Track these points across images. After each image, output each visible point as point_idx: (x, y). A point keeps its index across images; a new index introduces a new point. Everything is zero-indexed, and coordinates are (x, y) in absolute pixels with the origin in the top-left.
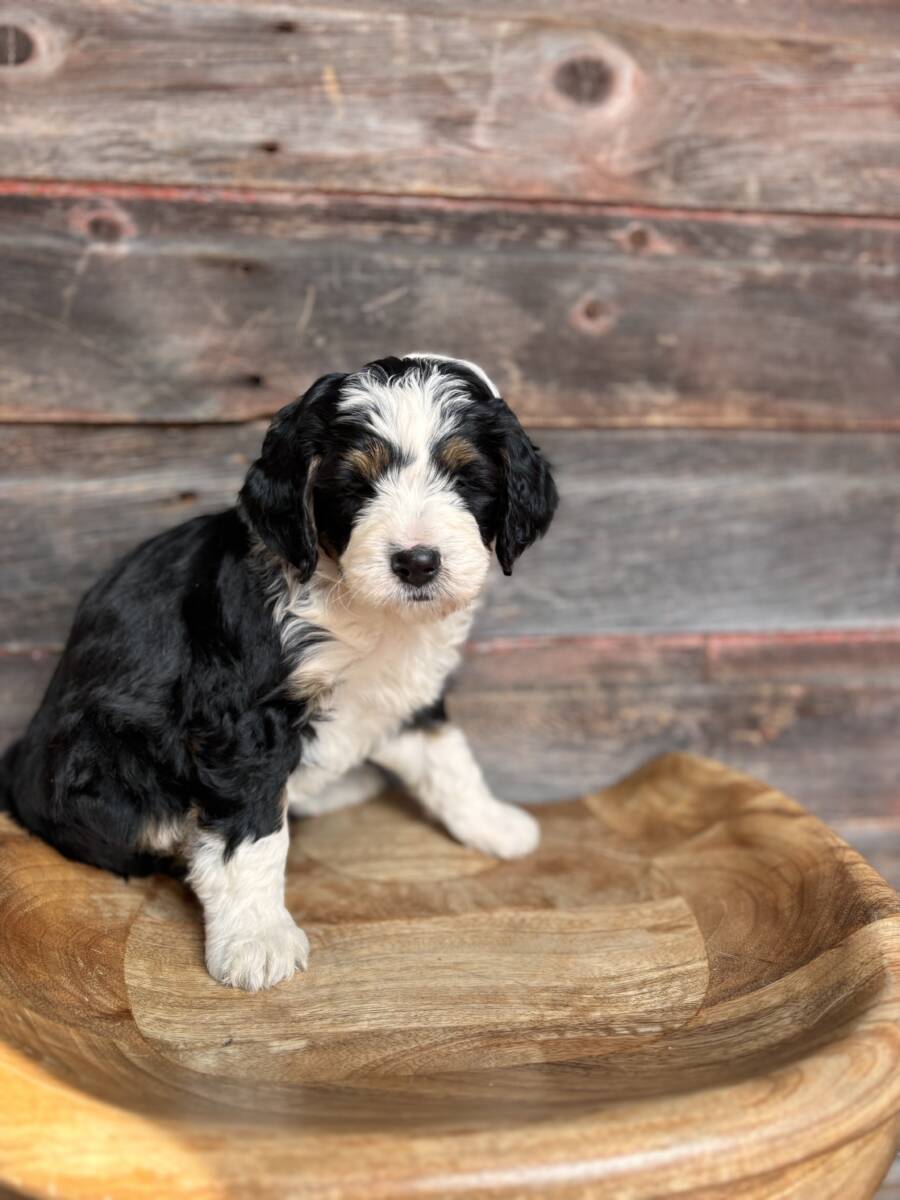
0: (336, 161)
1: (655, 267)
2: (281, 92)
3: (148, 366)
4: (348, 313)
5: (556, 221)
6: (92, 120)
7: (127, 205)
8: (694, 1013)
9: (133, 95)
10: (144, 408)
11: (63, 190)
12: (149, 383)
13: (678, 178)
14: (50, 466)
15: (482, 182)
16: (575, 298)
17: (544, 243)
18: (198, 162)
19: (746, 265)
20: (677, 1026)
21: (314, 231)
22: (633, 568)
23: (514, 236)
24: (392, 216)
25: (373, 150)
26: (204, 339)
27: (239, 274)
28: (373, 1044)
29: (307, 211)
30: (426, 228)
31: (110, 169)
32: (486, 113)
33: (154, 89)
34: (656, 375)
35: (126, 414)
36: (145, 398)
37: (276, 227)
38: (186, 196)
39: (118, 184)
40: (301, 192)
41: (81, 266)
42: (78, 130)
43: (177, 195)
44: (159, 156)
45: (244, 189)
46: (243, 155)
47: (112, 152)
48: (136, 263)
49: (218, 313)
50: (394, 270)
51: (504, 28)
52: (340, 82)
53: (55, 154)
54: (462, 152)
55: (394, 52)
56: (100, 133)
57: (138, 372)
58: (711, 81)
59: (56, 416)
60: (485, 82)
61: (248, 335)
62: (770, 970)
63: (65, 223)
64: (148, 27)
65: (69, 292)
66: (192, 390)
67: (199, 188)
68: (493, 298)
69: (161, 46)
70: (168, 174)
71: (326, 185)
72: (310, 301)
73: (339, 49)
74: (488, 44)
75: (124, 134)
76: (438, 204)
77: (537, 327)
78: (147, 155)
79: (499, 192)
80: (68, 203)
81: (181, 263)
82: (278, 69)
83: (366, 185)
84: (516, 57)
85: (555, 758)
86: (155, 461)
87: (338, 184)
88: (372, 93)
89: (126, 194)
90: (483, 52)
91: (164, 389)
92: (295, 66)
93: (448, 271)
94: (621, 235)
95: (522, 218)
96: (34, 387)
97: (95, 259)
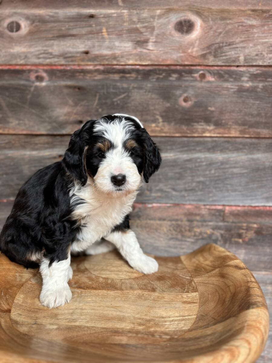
0: (106, 55)
1: (208, 85)
2: (90, 36)
3: (50, 118)
4: (109, 101)
5: (175, 71)
6: (36, 47)
7: (46, 71)
8: (183, 333)
9: (47, 39)
10: (49, 130)
11: (28, 67)
12: (50, 123)
13: (215, 56)
14: (23, 147)
15: (150, 60)
16: (181, 96)
17: (171, 78)
18: (65, 58)
19: (240, 84)
20: (176, 337)
21: (99, 77)
22: (199, 182)
23: (161, 76)
24: (123, 72)
25: (117, 52)
26: (66, 110)
27: (77, 90)
28: (77, 330)
29: (97, 71)
30: (133, 75)
31: (41, 61)
32: (153, 39)
33: (54, 37)
34: (207, 120)
35: (43, 132)
36: (49, 127)
37: (88, 77)
38: (62, 68)
39: (43, 65)
40: (96, 65)
41: (32, 89)
42: (32, 50)
43: (60, 68)
44: (55, 56)
45: (79, 65)
46: (78, 55)
47: (41, 56)
48: (47, 88)
49: (71, 102)
50: (123, 88)
51: (158, 12)
52: (107, 32)
53: (26, 57)
54: (145, 51)
55: (124, 22)
56: (38, 51)
57: (47, 119)
58: (228, 24)
59: (25, 132)
60: (153, 29)
61: (79, 108)
62: (214, 322)
63: (29, 77)
64: (52, 19)
65: (29, 97)
66: (62, 125)
67: (66, 65)
68: (153, 96)
69: (56, 24)
70: (57, 62)
71: (102, 63)
72: (97, 97)
73: (107, 22)
74: (153, 17)
75: (45, 50)
76: (138, 67)
77: (168, 105)
78: (51, 56)
79: (156, 63)
80: (30, 71)
81: (60, 87)
82: (89, 29)
83: (115, 63)
84: (162, 20)
85: (172, 242)
86: (52, 146)
87: (107, 63)
88: (117, 35)
89: (45, 68)
90: (152, 20)
91: (54, 124)
92: (94, 28)
93: (140, 88)
94: (196, 75)
95: (164, 71)
96: (19, 124)
97: (36, 87)
